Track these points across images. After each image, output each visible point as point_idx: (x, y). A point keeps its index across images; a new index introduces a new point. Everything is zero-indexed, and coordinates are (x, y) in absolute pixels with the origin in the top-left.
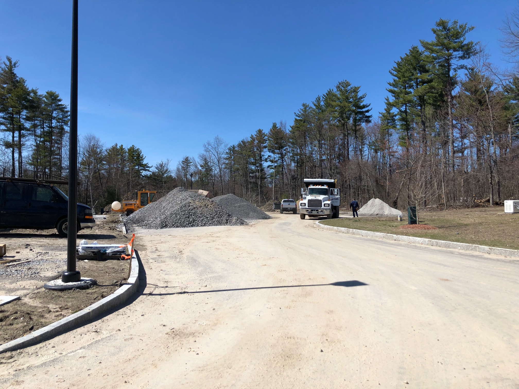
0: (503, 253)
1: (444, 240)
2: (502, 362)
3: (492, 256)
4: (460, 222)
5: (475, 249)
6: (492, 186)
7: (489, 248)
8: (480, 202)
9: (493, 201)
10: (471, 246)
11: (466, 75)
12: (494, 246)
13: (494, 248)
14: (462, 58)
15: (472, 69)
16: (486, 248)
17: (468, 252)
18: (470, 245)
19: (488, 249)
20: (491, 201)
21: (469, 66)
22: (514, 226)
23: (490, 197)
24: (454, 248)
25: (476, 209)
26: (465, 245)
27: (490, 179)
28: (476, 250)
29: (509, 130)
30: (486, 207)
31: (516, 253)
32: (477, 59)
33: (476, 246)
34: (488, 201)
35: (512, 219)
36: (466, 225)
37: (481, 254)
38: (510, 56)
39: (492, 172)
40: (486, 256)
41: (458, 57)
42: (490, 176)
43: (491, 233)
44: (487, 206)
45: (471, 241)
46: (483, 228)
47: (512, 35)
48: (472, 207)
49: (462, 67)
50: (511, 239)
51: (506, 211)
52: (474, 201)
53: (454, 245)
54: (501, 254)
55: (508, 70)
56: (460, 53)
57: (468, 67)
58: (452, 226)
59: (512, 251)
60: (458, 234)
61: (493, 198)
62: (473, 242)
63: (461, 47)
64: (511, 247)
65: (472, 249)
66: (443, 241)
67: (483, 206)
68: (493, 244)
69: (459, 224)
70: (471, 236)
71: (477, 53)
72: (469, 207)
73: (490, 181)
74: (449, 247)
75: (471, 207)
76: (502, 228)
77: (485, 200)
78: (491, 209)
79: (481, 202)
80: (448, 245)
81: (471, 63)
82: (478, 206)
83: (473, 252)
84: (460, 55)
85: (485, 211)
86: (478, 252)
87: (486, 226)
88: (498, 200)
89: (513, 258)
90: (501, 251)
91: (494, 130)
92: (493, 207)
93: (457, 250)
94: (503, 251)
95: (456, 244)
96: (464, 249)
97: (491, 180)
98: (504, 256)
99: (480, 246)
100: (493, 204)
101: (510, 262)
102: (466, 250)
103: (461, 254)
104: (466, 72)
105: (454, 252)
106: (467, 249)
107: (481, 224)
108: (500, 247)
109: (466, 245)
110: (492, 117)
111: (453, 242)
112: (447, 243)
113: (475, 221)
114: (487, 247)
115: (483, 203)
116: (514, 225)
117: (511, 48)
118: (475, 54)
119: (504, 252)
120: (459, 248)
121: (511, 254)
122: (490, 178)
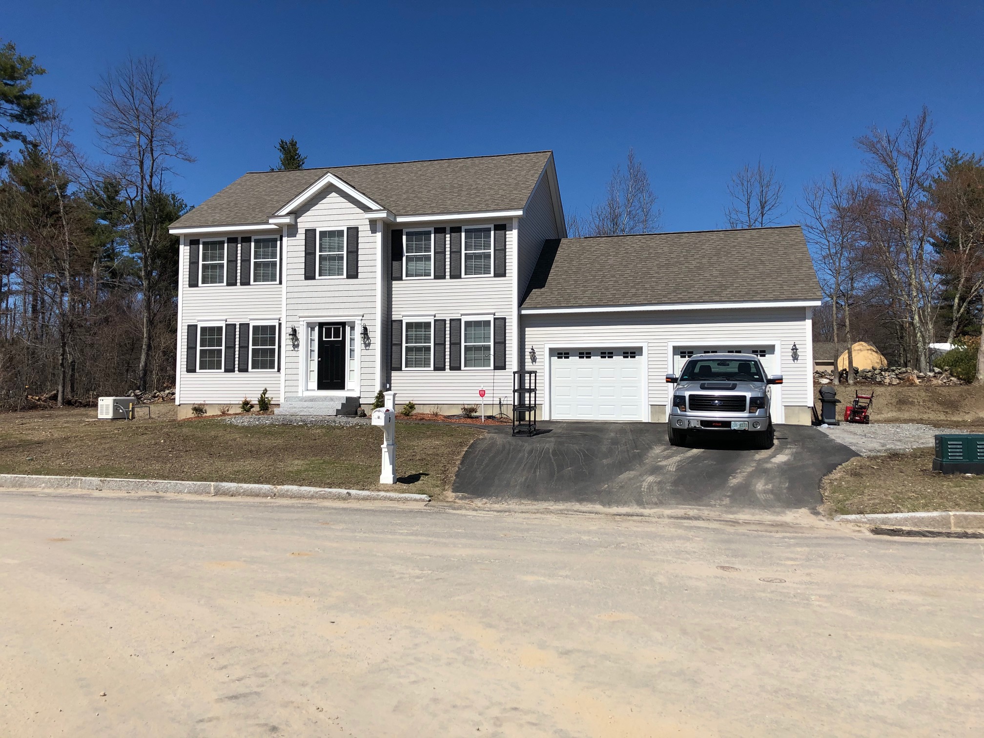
0: (124, 487)
1: (8, 473)
2: (216, 630)
3: (105, 493)
4: (24, 437)
5: (74, 485)
6: (63, 369)
7: (101, 480)
8: (37, 400)
9: (63, 399)
10: (67, 479)
11: (21, 152)
12: (106, 476)
13: (108, 479)
14: (19, 118)
15: (35, 146)
16: (95, 480)
17: (60, 491)
18: (65, 477)
19: (99, 483)
20: (60, 398)
21: (30, 138)
22: (126, 441)
23: (58, 391)
24: (33, 486)
25: (31, 413)
26: (55, 479)
27: (61, 358)
28: (76, 487)
29: (94, 270)
30: (49, 409)
31: (145, 485)
32: (46, 129)
33: (76, 479)
34: (55, 397)
35: (118, 429)
36: (40, 443)
37: (85, 492)
38: (110, 142)
39: (64, 344)
40: (97, 494)
41: (8, 114)
42: (61, 351)
43: (92, 455)
44: (52, 407)
45: (64, 472)
46: (74, 447)
47: (115, 108)
48: (23, 409)
49: (16, 136)
50: (128, 463)
51: (100, 416)
52: (27, 397)
53: (33, 481)
54: (120, 489)
55: (105, 166)
56: (15, 109)
57: (28, 139)
58: (13, 447)
59: (139, 482)
60: (32, 460)
61: (63, 392)
62: (69, 472)
63: (19, 99)
64: (136, 476)
65: (69, 485)
66: (9, 476)
67: (44, 408)
68: (104, 472)
69: (24, 441)
70: (58, 462)
71: (47, 118)
72: (16, 410)
73: (61, 362)
74: (21, 486)
75: (21, 409)
76: (108, 445)
77: (47, 396)
78: (61, 413)
79: (39, 399)
80: (19, 482)
81: (35, 133)
82: (33, 407)
83: (70, 490)
84: (13, 112)
85: (50, 416)
86: (80, 490)
87: (79, 443)
88: (70, 397)
89: (141, 494)
90: (121, 483)
91: (70, 267)
92: (62, 410)
93: (39, 490)
94: (123, 482)
95: (36, 479)
96: (52, 486)
97: (63, 359)
98: (126, 492)
99: (83, 478)
100: (63, 404)
101: (139, 499)
102: (57, 487)
103: (48, 495)
104: (22, 146)
105: (34, 494)
106: (60, 486)
107: (67, 439)
108: (118, 478)
109: (57, 479)
110: (69, 243)
111: (29, 476)
112: (17, 478)
113: (52, 435)
114: (97, 478)
115: (43, 401)
116: (124, 439)
117: (113, 130)
118: (43, 120)
119: (125, 484)
120: (43, 485)
121: (137, 487)
122: (61, 355)
